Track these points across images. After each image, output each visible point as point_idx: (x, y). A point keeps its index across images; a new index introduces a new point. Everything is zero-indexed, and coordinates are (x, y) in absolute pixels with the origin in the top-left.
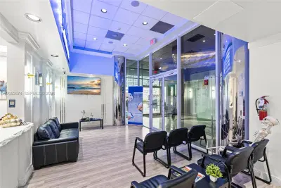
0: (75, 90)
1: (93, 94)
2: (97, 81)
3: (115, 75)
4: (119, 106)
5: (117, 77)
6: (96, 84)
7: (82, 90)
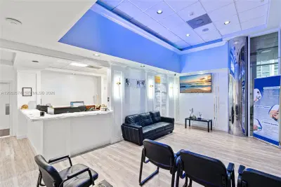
0: (186, 89)
1: (203, 92)
2: (207, 78)
3: (230, 67)
4: (237, 107)
5: (233, 69)
6: (207, 81)
7: (192, 88)
